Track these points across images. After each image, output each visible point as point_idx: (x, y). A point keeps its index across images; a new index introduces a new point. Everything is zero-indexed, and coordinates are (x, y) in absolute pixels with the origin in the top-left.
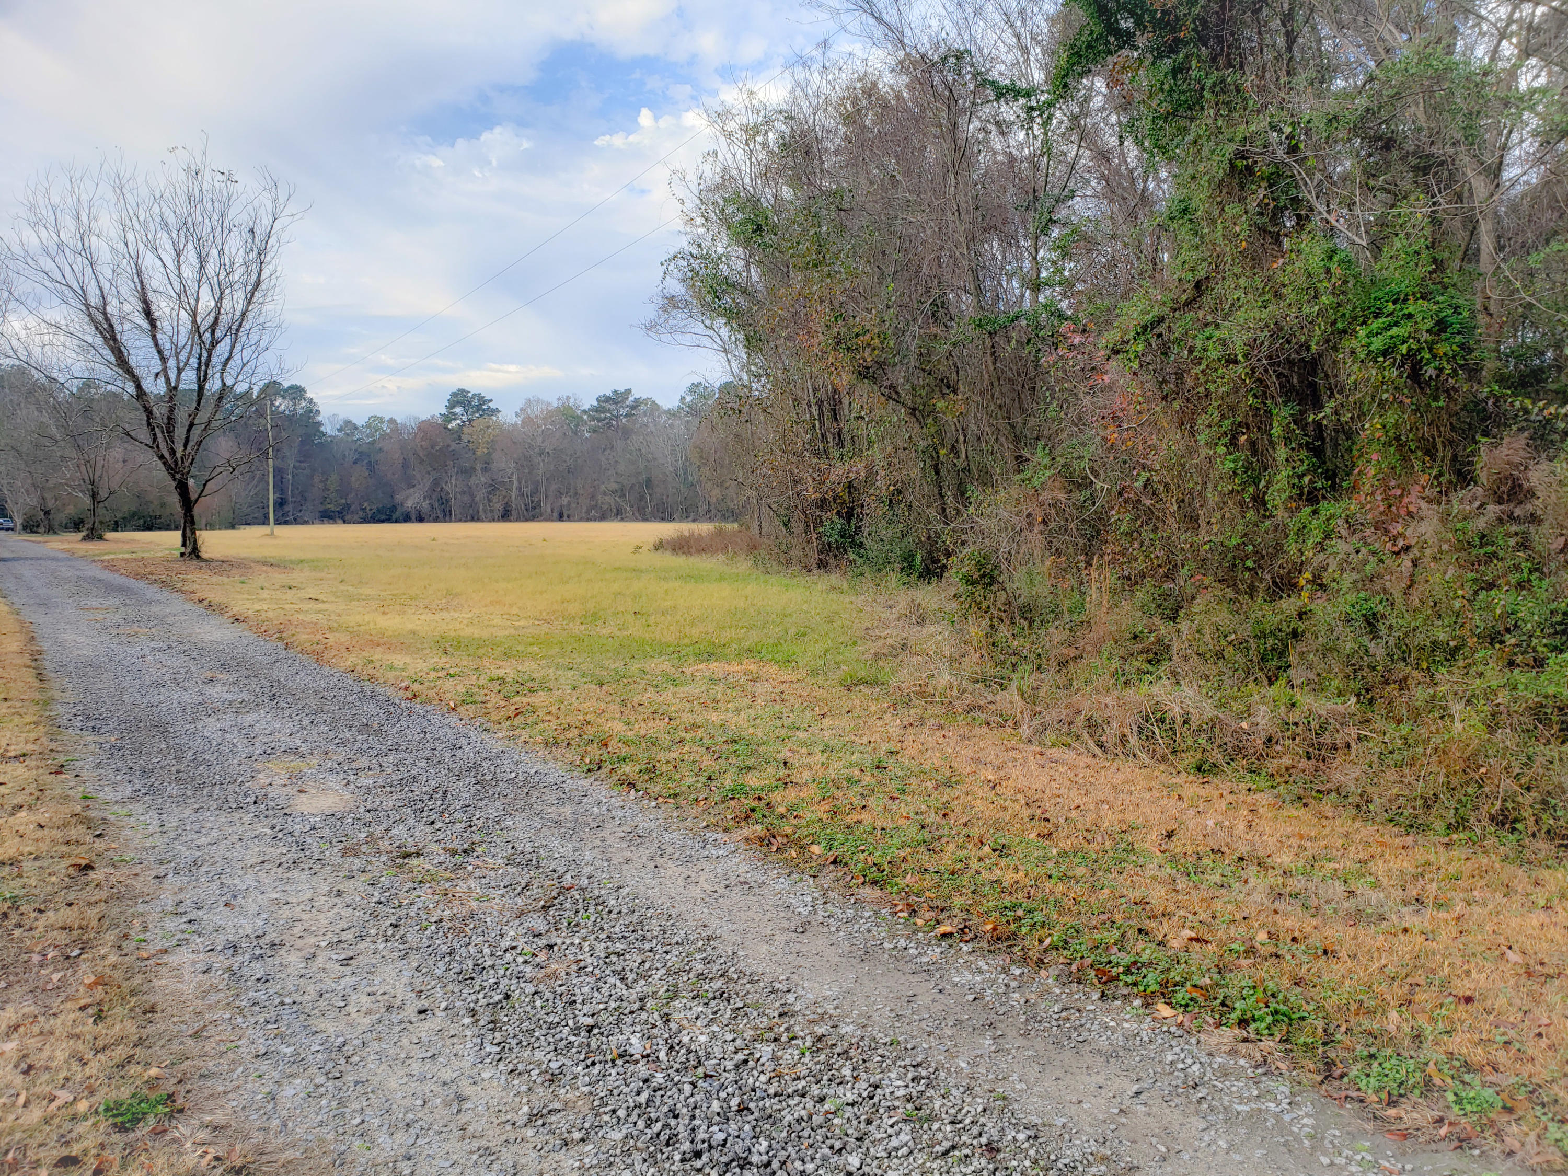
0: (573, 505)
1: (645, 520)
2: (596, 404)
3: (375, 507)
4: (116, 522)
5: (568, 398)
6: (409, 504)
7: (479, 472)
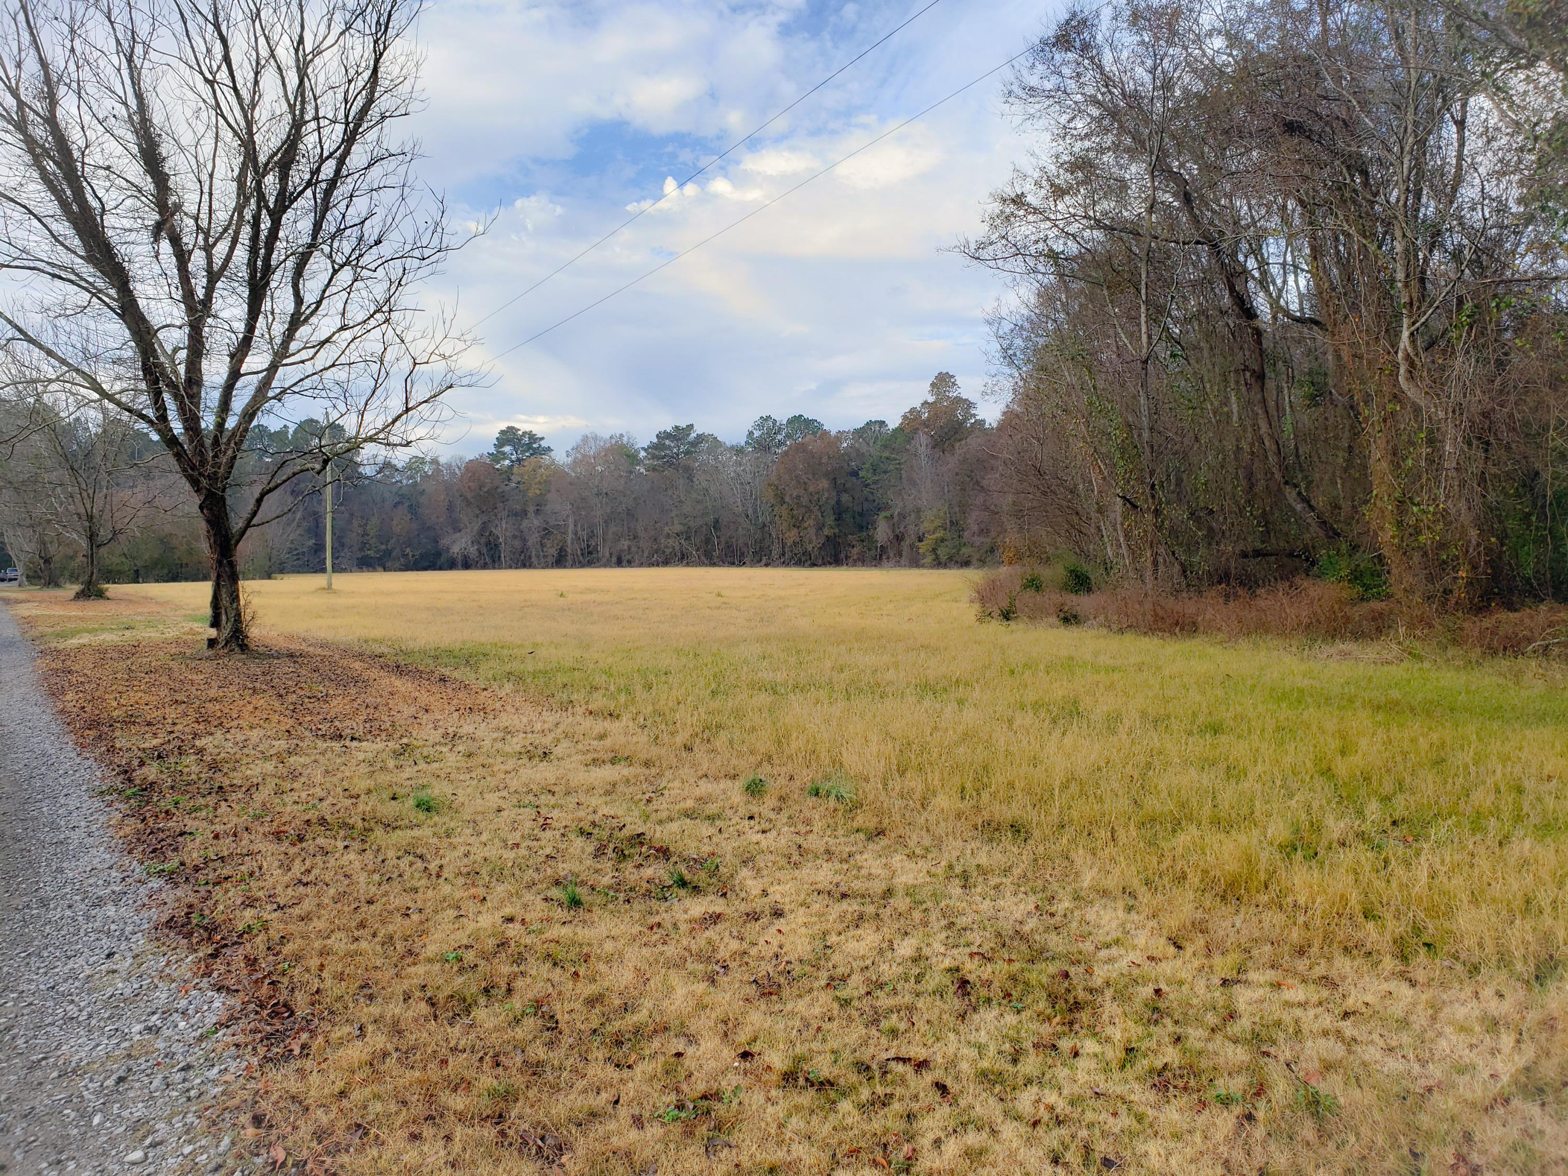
0: (634, 549)
1: (714, 565)
2: (655, 440)
3: (417, 553)
4: (137, 572)
5: (622, 435)
6: (456, 549)
7: (531, 514)
